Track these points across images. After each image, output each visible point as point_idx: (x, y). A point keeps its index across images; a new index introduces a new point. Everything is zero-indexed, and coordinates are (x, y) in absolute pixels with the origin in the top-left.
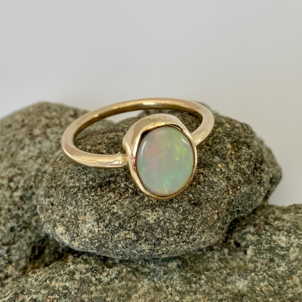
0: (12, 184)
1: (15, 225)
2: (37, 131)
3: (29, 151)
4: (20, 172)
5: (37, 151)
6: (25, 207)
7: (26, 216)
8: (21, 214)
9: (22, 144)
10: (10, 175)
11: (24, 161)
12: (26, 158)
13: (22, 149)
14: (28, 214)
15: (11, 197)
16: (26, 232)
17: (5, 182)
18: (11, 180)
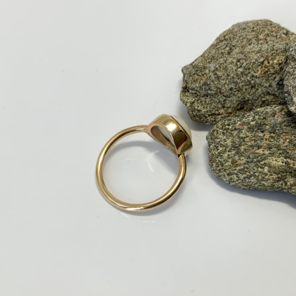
0: (238, 63)
1: (234, 87)
2: (261, 37)
3: (254, 47)
4: (245, 58)
5: (258, 49)
6: (243, 79)
7: (241, 84)
8: (239, 82)
9: (250, 42)
10: (239, 58)
11: (249, 53)
12: (251, 51)
13: (250, 44)
14: (243, 84)
15: (236, 70)
16: (238, 94)
17: (235, 61)
18: (238, 61)
